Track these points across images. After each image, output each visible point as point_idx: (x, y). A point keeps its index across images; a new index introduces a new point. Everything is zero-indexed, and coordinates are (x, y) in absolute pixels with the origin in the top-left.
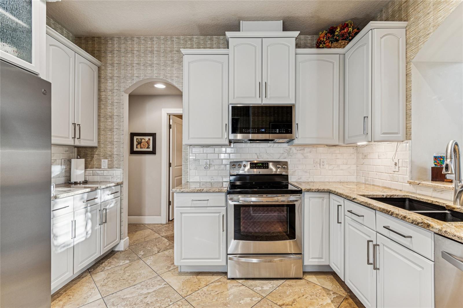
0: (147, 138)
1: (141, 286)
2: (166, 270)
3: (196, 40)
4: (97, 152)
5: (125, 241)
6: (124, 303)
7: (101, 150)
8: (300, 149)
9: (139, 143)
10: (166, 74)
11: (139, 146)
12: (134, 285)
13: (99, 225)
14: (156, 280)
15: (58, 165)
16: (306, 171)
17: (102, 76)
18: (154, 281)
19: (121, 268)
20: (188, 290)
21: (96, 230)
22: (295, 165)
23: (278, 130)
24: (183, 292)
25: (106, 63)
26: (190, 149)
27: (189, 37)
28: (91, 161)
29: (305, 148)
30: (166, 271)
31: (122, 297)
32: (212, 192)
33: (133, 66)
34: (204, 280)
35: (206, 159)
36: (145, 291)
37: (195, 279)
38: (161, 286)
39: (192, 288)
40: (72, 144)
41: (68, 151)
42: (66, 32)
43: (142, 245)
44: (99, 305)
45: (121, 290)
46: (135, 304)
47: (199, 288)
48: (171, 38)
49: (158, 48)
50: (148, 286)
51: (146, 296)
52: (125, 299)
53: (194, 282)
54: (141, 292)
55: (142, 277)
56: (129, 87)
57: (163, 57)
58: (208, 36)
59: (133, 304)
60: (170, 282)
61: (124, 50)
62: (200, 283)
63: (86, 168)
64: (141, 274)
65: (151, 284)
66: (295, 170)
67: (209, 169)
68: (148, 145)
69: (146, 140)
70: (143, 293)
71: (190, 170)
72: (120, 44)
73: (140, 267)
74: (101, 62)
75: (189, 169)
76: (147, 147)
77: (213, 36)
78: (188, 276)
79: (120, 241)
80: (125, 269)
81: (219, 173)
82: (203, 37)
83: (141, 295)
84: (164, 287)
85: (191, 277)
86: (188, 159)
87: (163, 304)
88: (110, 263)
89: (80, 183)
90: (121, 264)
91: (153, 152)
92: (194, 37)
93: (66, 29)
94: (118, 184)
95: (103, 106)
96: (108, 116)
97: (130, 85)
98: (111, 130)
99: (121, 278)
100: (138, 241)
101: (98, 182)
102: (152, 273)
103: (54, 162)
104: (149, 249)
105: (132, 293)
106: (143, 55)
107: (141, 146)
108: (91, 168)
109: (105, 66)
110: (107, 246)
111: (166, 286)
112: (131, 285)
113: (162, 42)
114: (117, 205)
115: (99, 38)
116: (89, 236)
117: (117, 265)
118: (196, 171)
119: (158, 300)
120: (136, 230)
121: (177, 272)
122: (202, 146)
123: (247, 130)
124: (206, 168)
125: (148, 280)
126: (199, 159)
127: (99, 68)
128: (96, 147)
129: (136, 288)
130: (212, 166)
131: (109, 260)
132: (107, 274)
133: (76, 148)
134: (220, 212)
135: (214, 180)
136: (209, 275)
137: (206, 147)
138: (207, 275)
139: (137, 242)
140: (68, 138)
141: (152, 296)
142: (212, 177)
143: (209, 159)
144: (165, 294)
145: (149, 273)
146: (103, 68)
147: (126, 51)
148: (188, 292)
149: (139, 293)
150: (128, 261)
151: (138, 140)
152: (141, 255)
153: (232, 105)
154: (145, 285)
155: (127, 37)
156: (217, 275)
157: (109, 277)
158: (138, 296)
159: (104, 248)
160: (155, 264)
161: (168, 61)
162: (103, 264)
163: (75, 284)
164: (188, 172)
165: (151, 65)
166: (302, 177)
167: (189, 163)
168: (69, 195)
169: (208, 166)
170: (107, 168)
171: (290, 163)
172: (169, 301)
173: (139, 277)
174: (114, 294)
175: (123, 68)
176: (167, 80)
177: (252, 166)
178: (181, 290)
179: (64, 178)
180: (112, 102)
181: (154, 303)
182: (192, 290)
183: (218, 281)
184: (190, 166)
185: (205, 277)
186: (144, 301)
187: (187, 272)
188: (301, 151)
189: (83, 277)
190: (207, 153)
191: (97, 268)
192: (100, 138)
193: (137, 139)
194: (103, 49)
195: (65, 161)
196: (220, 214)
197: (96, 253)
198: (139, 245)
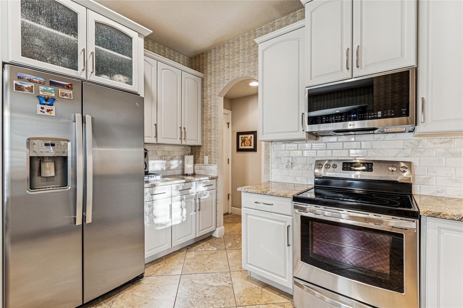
0: (249, 136)
1: (211, 276)
2: (239, 268)
3: (278, 24)
4: (202, 150)
5: (221, 229)
6: (191, 286)
7: (204, 148)
8: (442, 141)
9: (244, 141)
10: (250, 70)
11: (243, 144)
12: (207, 273)
13: (195, 211)
14: (225, 276)
15: (177, 160)
16: (456, 180)
17: (205, 85)
18: (223, 276)
19: (208, 253)
20: (245, 300)
21: (192, 216)
22: (429, 168)
23: (380, 113)
24: (240, 299)
25: (207, 74)
26: (271, 145)
27: (270, 23)
28: (198, 157)
29: (453, 140)
30: (238, 270)
31: (193, 281)
32: (276, 195)
33: (225, 71)
34: (267, 296)
35: (288, 157)
36: (211, 283)
37: (258, 290)
38: (225, 284)
39: (250, 299)
40: (180, 143)
41: (184, 149)
42: (182, 57)
43: (234, 237)
44: (175, 280)
45: (196, 274)
46: (197, 292)
47: (257, 303)
48: (254, 32)
49: (243, 46)
50: (216, 279)
51: (209, 288)
52: (194, 283)
53: (257, 293)
54: (207, 283)
55: (217, 267)
56: (221, 90)
57: (247, 53)
58: (290, 14)
59: (195, 291)
60: (235, 284)
61: (218, 58)
62: (262, 298)
63: (195, 163)
64: (217, 264)
65: (219, 278)
66: (430, 177)
67: (292, 168)
68: (250, 142)
69: (249, 138)
70: (208, 284)
71: (271, 169)
72: (215, 53)
73: (221, 258)
74: (204, 74)
75: (270, 167)
76: (249, 144)
77: (296, 11)
78: (254, 283)
79: (216, 229)
80: (210, 255)
81: (303, 173)
82: (285, 17)
83: (206, 285)
84: (227, 286)
85: (257, 286)
86: (269, 157)
87: (216, 303)
88: (204, 246)
89: (190, 175)
90: (210, 249)
91: (254, 150)
92: (276, 21)
93: (182, 54)
94: (212, 178)
95: (205, 111)
96: (208, 119)
97: (222, 89)
98: (210, 131)
99: (202, 263)
100: (234, 232)
101: (202, 175)
102: (226, 267)
103: (174, 157)
104: (238, 242)
105: (201, 280)
106: (231, 58)
107: (244, 144)
108: (199, 163)
109: (206, 76)
110: (202, 230)
111: (230, 286)
112: (205, 272)
113: (247, 38)
114: (212, 196)
115: (203, 53)
116: (184, 220)
117: (207, 250)
118: (278, 170)
119: (215, 297)
120: (238, 221)
121: (246, 276)
122: (284, 142)
123: (329, 118)
124: (288, 167)
125: (219, 273)
126: (281, 157)
127: (203, 79)
128: (201, 146)
129: (207, 277)
130: (295, 165)
131: (205, 243)
132: (196, 254)
133: (190, 147)
134: (286, 222)
135: (297, 181)
136: (276, 292)
137: (288, 142)
138: (274, 291)
139: (232, 233)
140: (177, 139)
141: (213, 291)
142: (295, 178)
143: (292, 157)
144: (224, 294)
145: (224, 267)
146: (205, 78)
147: (220, 59)
148: (244, 302)
149: (206, 282)
150: (216, 249)
151: (242, 139)
152: (228, 246)
153: (308, 89)
154: (214, 277)
155: (220, 46)
156: (285, 296)
157: (195, 258)
158: (204, 285)
159: (200, 231)
160: (234, 260)
161: (252, 56)
162: (199, 245)
163: (174, 255)
164: (270, 171)
165: (238, 66)
166: (446, 188)
167: (271, 161)
168: (166, 184)
169: (290, 164)
170: (208, 163)
171: (419, 164)
172: (222, 303)
173: (214, 267)
174: (190, 275)
175: (217, 74)
176: (251, 76)
177: (345, 166)
178: (239, 296)
179: (181, 170)
180: (211, 106)
181: (211, 298)
182: (249, 302)
183: (281, 304)
184: (271, 164)
185: (270, 293)
186: (205, 292)
187: (256, 279)
188: (444, 145)
189: (181, 252)
190: (289, 149)
191: (193, 247)
192: (203, 138)
193: (242, 137)
194: (205, 63)
195: (181, 157)
196: (286, 224)
197: (192, 234)
198: (232, 237)
